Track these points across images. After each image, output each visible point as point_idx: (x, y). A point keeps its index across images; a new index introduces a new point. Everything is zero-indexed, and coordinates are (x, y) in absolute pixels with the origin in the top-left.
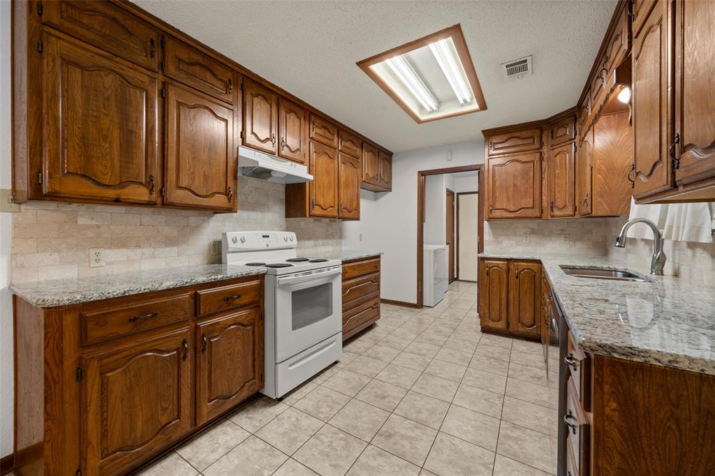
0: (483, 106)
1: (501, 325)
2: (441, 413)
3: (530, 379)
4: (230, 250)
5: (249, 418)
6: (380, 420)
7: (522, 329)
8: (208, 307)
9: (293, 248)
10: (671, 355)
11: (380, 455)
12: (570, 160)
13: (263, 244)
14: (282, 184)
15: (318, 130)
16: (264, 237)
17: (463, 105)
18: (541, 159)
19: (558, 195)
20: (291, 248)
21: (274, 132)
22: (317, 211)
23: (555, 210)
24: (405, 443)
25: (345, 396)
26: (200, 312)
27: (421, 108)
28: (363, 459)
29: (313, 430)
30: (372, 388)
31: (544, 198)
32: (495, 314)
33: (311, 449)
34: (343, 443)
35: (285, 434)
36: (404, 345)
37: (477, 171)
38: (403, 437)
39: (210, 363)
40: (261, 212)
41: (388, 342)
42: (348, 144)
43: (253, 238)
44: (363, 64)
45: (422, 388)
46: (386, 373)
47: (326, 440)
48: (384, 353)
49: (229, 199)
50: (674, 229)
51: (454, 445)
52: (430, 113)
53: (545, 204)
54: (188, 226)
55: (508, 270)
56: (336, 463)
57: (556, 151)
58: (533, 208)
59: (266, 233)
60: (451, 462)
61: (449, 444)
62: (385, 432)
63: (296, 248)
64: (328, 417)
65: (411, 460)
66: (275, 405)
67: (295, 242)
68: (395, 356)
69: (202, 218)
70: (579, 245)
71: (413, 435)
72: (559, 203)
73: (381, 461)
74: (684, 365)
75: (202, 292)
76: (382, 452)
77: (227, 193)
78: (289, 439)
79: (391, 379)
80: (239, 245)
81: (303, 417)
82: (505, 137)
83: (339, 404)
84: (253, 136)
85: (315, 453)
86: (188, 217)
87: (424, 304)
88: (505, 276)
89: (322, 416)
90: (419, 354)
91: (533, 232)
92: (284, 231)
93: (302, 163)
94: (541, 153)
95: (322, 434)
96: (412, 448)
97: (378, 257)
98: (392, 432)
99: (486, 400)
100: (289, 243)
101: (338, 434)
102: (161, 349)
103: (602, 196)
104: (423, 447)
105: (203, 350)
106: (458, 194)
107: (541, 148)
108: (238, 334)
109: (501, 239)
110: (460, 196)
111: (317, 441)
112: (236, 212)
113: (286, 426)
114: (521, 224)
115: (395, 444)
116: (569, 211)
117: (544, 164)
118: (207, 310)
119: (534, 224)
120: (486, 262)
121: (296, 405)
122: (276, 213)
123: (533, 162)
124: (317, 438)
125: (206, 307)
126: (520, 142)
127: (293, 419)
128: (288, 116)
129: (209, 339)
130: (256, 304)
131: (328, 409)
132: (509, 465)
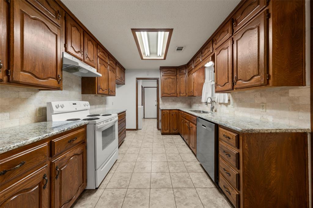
0: (165, 59)
1: (168, 131)
2: (167, 166)
3: (182, 146)
4: (54, 112)
5: (83, 206)
6: (148, 177)
7: (174, 132)
8: (59, 149)
9: (88, 110)
10: (259, 129)
11: (156, 190)
12: (185, 79)
13: (73, 108)
14: (80, 77)
15: (101, 53)
16: (73, 104)
17: (158, 57)
18: (177, 79)
19: (182, 90)
20: (87, 110)
21: (82, 48)
22: (100, 91)
23: (181, 94)
24: (162, 182)
25: (129, 174)
26: (54, 153)
27: (145, 54)
28: (152, 196)
29: (123, 195)
30: (138, 166)
31: (178, 90)
32: (166, 128)
33: (128, 204)
34: (140, 193)
35: (110, 204)
36: (140, 145)
37: (156, 80)
38: (160, 180)
39: (61, 184)
40: (69, 91)
41: (133, 146)
42: (112, 62)
43: (68, 105)
44: (134, 30)
45: (156, 160)
46: (140, 158)
47: (132, 196)
48: (134, 150)
49: (59, 82)
50: (219, 100)
51: (177, 175)
52: (146, 57)
53: (178, 92)
54: (18, 98)
55: (170, 113)
56: (143, 203)
57: (181, 76)
58: (174, 93)
59: (74, 102)
60: (179, 181)
61: (175, 176)
62: (153, 181)
63: (89, 109)
64: (127, 186)
65: (168, 187)
66: (95, 192)
67: (89, 106)
68: (139, 150)
69: (30, 93)
70: (185, 104)
71: (163, 178)
72: (182, 92)
73: (158, 193)
74: (261, 132)
75: (55, 140)
76: (157, 189)
77: (57, 78)
78: (114, 204)
79: (143, 160)
80: (60, 109)
81: (115, 191)
82: (167, 70)
83: (128, 178)
84: (72, 48)
85: (131, 204)
86: (19, 92)
87: (139, 128)
88: (169, 115)
89: (124, 186)
90: (147, 147)
91: (174, 101)
92: (81, 101)
93: (94, 67)
94: (177, 76)
95: (129, 195)
96: (165, 183)
97: (125, 111)
98: (156, 180)
99: (176, 157)
100: (86, 107)
101: (135, 191)
102: (27, 188)
103: (196, 90)
104: (168, 180)
105: (56, 178)
106: (144, 87)
107: (177, 75)
108: (76, 160)
109: (164, 103)
110: (145, 88)
111: (129, 198)
112: (62, 90)
113: (109, 199)
114: (170, 98)
115: (159, 184)
116: (185, 94)
117: (177, 80)
118: (59, 151)
119: (173, 98)
120: (163, 111)
121: (108, 187)
122: (76, 92)
123: (175, 79)
124: (128, 197)
125: (58, 149)
126: (171, 72)
127: (110, 194)
128: (89, 42)
129: (60, 169)
130: (83, 142)
131: (125, 182)
132: (193, 175)
